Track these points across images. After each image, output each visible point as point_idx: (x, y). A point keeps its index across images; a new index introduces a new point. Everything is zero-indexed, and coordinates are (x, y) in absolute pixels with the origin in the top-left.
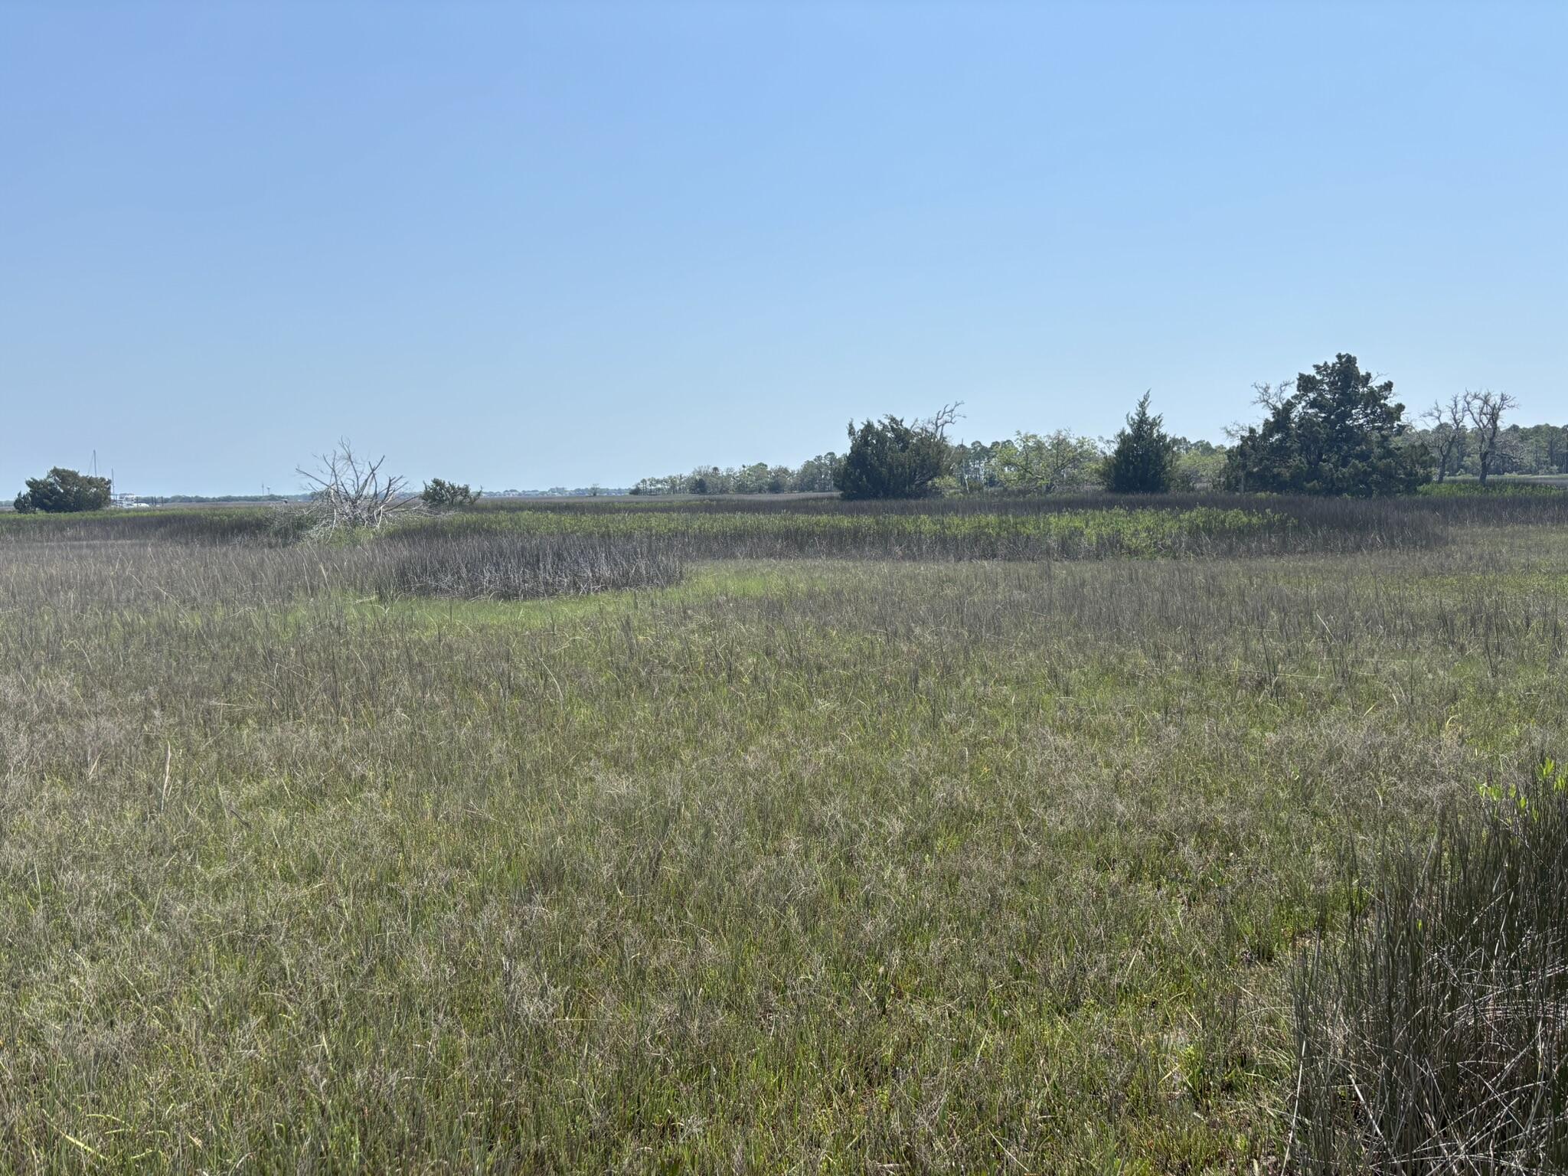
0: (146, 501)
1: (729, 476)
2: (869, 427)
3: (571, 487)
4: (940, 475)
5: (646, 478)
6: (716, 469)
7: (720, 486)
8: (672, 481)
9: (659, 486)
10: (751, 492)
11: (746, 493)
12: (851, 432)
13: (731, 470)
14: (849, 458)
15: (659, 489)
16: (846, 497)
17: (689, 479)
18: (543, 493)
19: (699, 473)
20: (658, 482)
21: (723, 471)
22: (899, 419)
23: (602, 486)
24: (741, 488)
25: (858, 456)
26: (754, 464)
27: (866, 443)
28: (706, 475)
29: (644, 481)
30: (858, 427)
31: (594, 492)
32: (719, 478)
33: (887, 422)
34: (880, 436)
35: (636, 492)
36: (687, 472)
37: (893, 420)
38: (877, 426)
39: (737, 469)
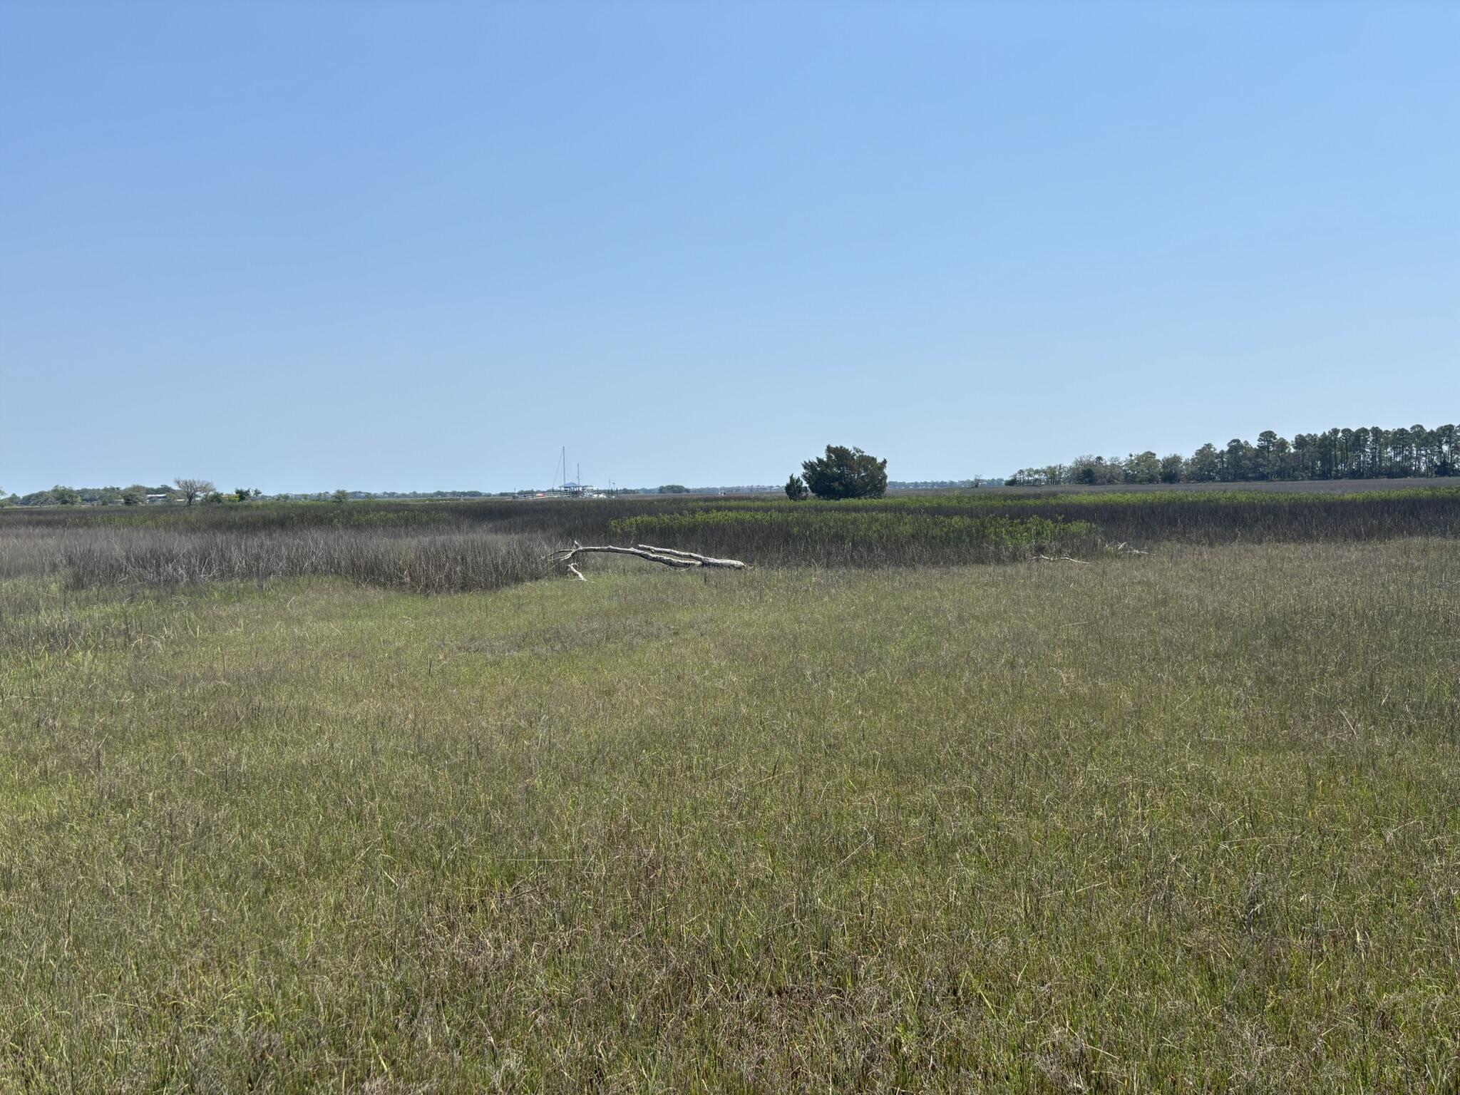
0: (604, 492)
13: (1117, 459)
21: (1107, 460)
35: (1012, 483)
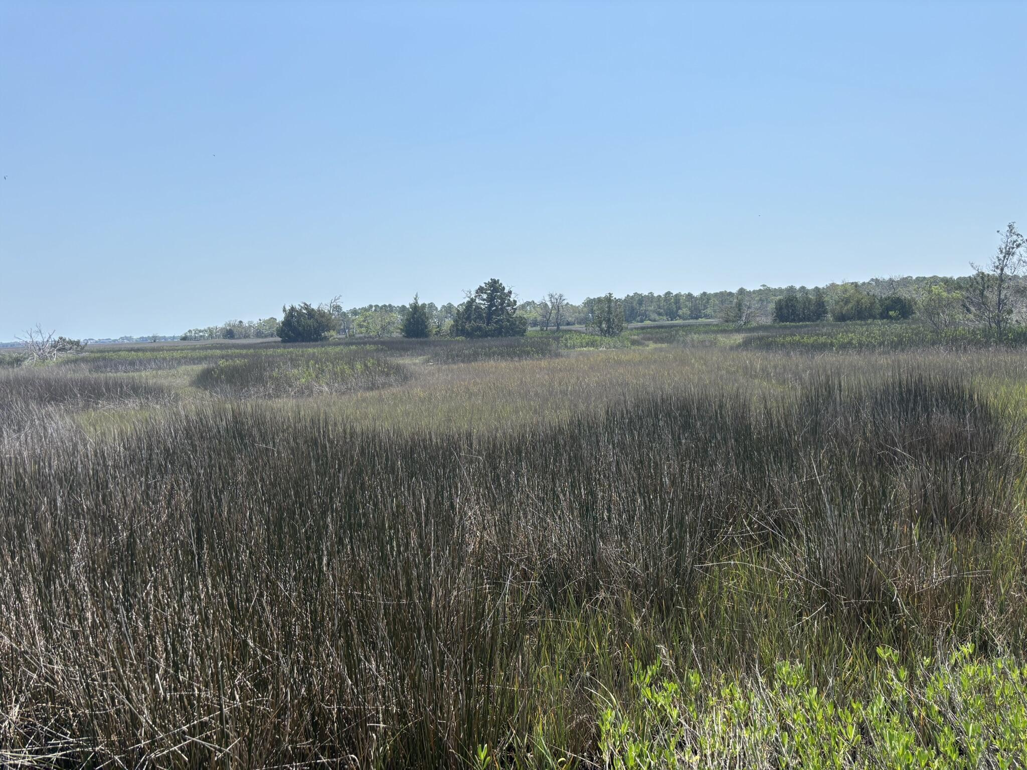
1: (250, 326)
2: (293, 309)
3: (136, 336)
4: (329, 330)
5: (192, 329)
6: (241, 322)
7: (244, 333)
8: (210, 330)
9: (201, 334)
10: (266, 336)
11: (262, 337)
12: (284, 310)
14: (283, 323)
15: (201, 336)
16: (283, 341)
17: (222, 329)
18: (115, 341)
19: (229, 325)
20: (200, 331)
22: (308, 304)
23: (161, 334)
24: (259, 334)
25: (287, 322)
26: (267, 318)
27: (292, 316)
28: (234, 326)
29: (190, 331)
30: (288, 308)
31: (155, 339)
32: (243, 328)
33: (303, 305)
34: (300, 313)
36: (221, 325)
37: (305, 304)
38: (298, 307)
39: (256, 321)
